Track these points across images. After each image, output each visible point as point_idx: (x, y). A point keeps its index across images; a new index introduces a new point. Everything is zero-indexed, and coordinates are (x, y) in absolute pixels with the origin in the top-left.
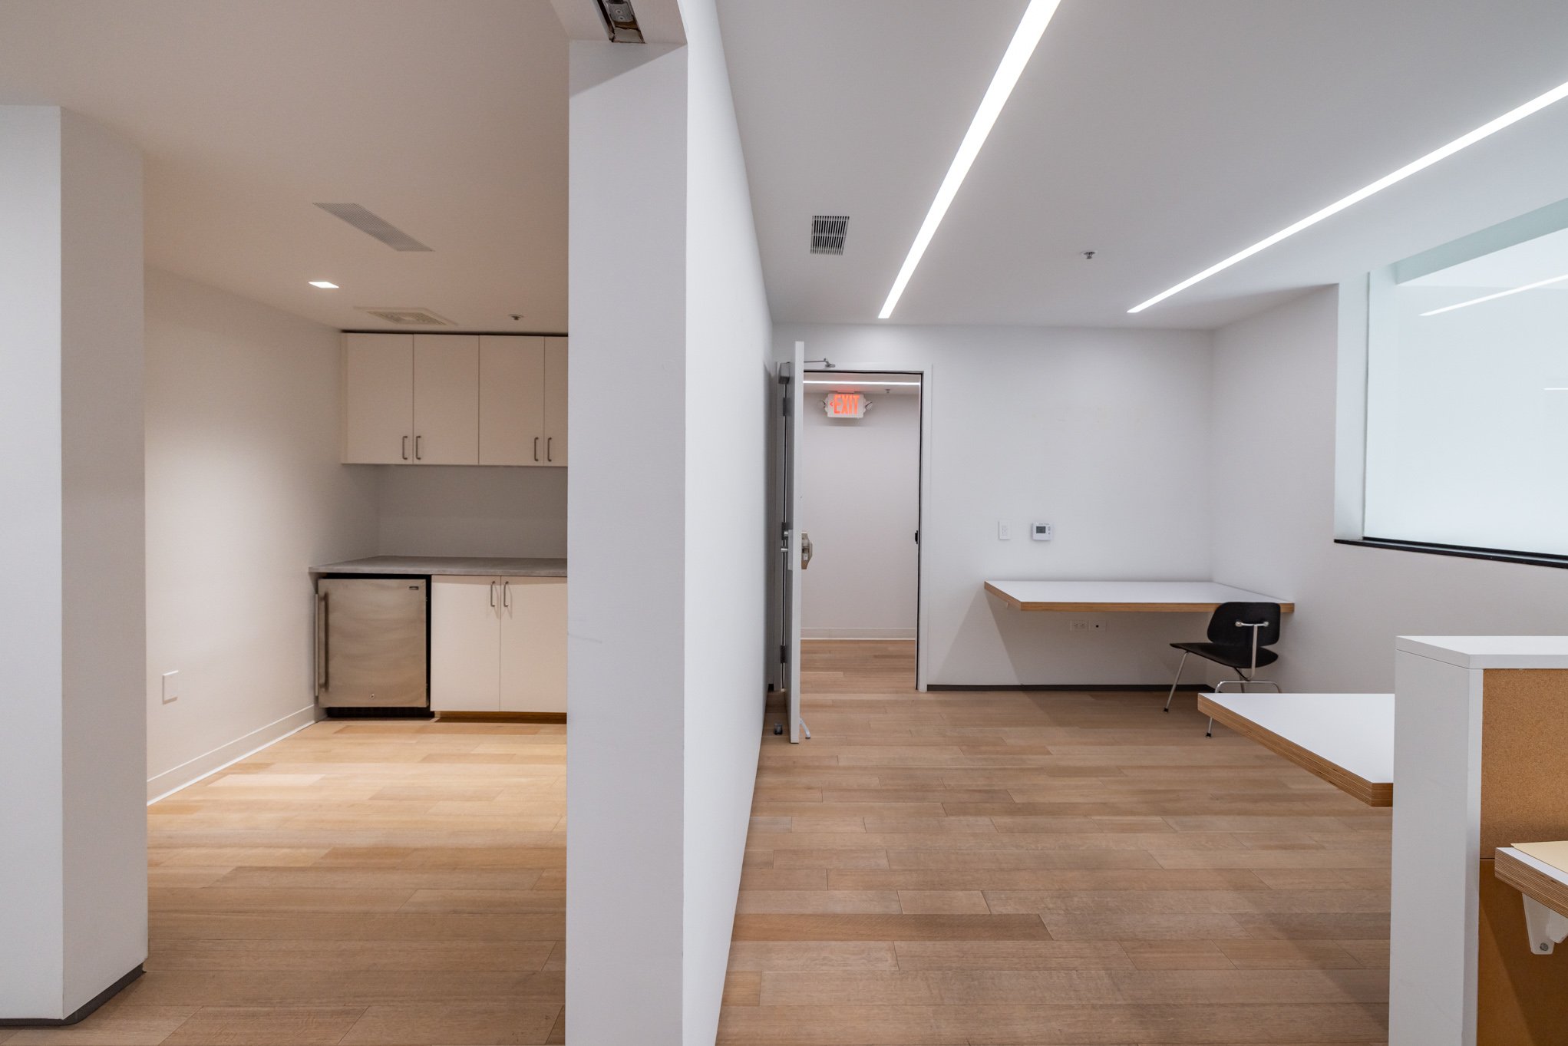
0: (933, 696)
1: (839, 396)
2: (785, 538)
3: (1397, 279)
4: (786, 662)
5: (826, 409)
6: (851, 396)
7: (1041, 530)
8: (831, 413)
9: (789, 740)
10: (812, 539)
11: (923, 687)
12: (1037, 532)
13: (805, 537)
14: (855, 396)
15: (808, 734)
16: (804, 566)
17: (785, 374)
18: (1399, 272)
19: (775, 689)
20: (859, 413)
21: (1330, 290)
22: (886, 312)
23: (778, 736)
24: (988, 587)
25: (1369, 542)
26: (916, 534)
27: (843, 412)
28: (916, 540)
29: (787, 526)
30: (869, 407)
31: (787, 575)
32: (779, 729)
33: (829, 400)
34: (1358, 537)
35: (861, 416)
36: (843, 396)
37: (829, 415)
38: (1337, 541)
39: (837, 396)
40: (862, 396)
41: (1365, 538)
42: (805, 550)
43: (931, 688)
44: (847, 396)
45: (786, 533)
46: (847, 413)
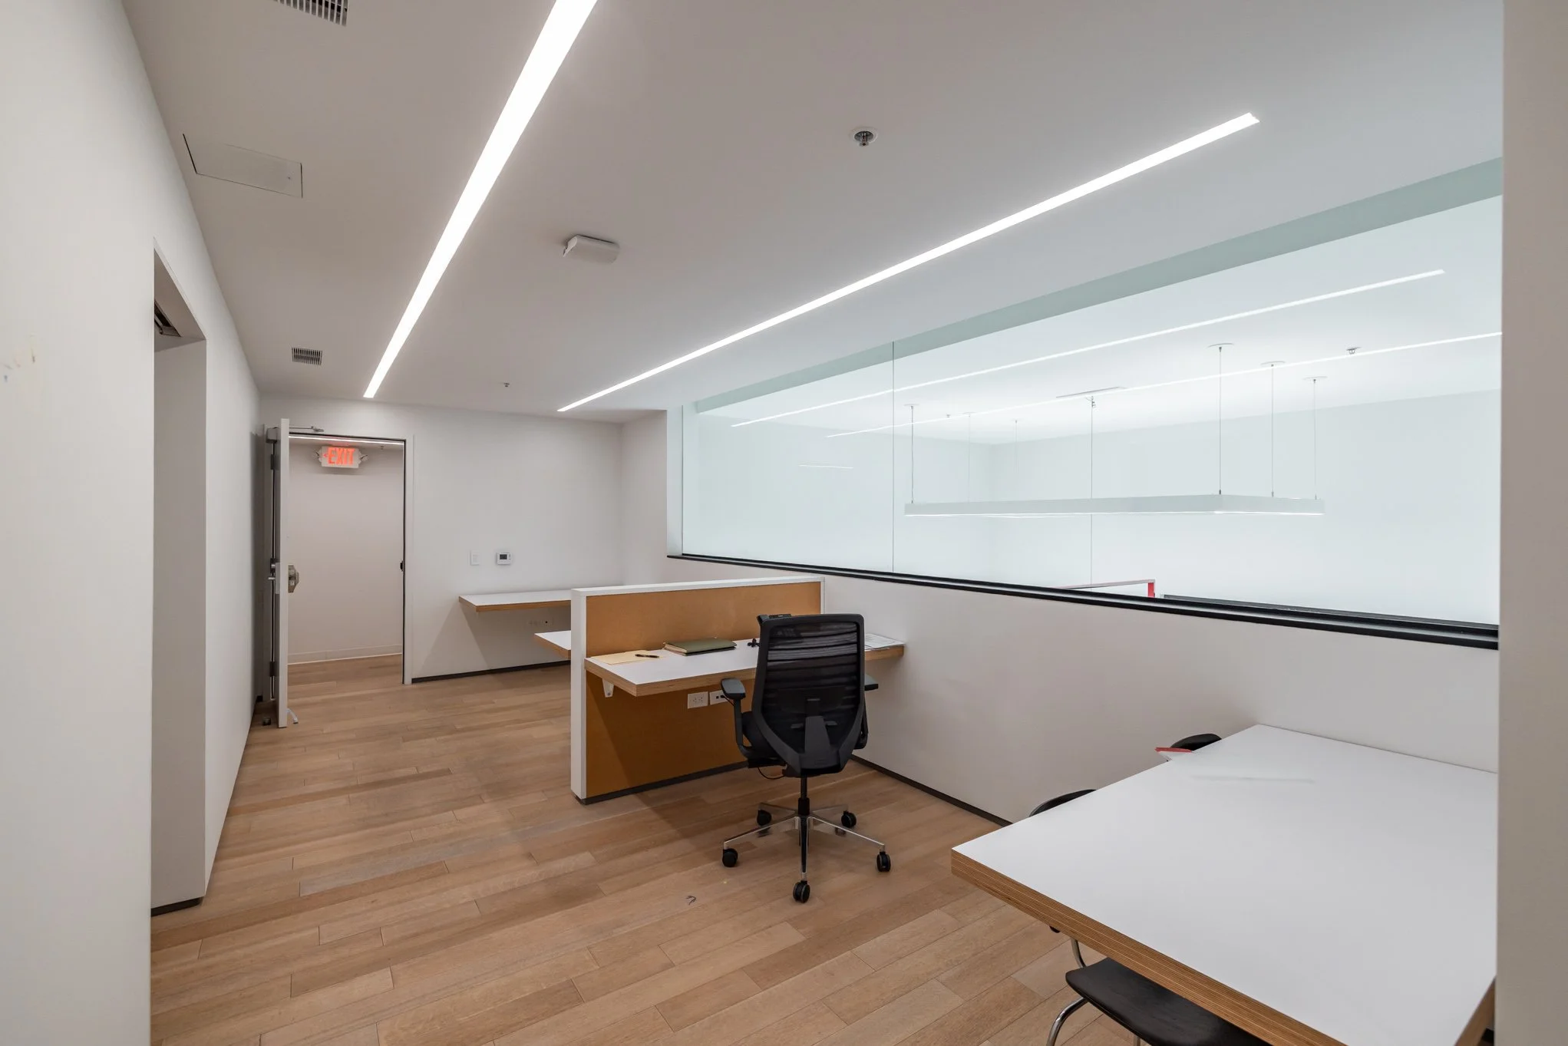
0: (415, 686)
1: (334, 449)
2: (273, 571)
3: (698, 411)
4: (275, 676)
5: (320, 459)
6: (345, 449)
7: (504, 557)
8: (325, 463)
9: (278, 727)
10: (298, 569)
11: (408, 680)
12: (501, 558)
13: (291, 568)
14: (350, 450)
15: (296, 720)
16: (291, 589)
17: (272, 437)
18: (699, 406)
19: (264, 699)
20: (355, 464)
21: (663, 413)
22: (370, 392)
23: (267, 726)
24: (461, 600)
25: (685, 557)
26: (401, 564)
27: (337, 463)
28: (401, 568)
29: (275, 559)
30: (365, 459)
31: (275, 599)
32: (267, 721)
33: (323, 451)
34: (679, 554)
35: (357, 467)
36: (337, 449)
37: (323, 465)
38: (668, 556)
39: (331, 449)
40: (357, 450)
41: (683, 554)
42: (293, 578)
43: (414, 681)
44: (342, 449)
45: (273, 565)
46: (342, 463)
